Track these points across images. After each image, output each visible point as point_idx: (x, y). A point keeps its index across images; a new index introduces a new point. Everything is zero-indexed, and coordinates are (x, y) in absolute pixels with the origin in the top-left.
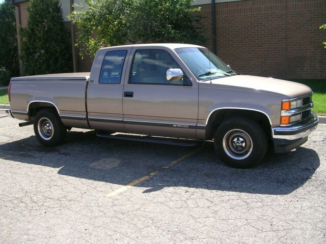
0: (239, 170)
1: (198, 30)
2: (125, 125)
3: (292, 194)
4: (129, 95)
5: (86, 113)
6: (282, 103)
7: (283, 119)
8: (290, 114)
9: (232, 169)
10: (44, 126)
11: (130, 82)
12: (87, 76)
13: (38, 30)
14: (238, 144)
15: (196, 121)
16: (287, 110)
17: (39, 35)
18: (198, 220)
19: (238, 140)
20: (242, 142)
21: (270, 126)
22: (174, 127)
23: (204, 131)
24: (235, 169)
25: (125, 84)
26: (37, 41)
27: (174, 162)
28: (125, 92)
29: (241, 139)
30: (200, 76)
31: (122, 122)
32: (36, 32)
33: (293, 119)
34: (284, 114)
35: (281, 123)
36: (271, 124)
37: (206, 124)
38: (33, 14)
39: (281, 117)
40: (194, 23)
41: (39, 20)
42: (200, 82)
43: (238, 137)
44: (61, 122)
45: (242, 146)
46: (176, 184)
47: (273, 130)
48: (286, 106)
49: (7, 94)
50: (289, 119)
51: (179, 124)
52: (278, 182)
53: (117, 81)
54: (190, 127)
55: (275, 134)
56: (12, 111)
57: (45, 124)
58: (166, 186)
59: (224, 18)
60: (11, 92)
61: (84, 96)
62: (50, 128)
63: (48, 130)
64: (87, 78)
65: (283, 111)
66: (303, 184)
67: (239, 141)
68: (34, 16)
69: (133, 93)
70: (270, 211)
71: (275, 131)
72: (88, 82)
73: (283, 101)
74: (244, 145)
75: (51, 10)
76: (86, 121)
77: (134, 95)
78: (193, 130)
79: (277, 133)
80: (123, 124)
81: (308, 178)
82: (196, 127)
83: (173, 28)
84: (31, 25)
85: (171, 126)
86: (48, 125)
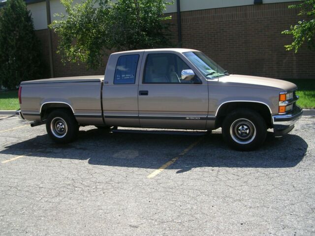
0: (245, 153)
1: (167, 37)
2: (140, 120)
3: (297, 166)
4: (144, 93)
5: (101, 111)
6: (280, 95)
7: (281, 108)
8: (286, 105)
9: (239, 152)
10: (57, 126)
11: (144, 82)
12: (102, 78)
13: (10, 38)
14: (243, 131)
15: (207, 113)
16: (284, 101)
17: (12, 43)
18: (236, 188)
19: (243, 127)
20: (246, 129)
21: (271, 114)
22: (187, 119)
23: (213, 122)
24: (241, 152)
25: (140, 84)
26: (10, 49)
27: (186, 150)
28: (140, 91)
29: (245, 127)
30: (207, 75)
31: (138, 117)
32: (9, 40)
33: (288, 108)
34: (281, 104)
35: (279, 112)
36: (271, 113)
37: (216, 115)
38: (5, 23)
39: (279, 107)
40: (163, 30)
41: (11, 29)
42: (208, 80)
43: (242, 125)
44: (76, 120)
45: (246, 133)
46: (200, 165)
47: (273, 118)
48: (282, 98)
49: (17, 97)
50: (285, 108)
51: (192, 117)
52: (281, 159)
53: (132, 81)
54: (202, 119)
55: (275, 121)
56: (22, 113)
57: (58, 123)
58: (194, 167)
59: (188, 25)
60: (22, 96)
61: (99, 97)
62: (63, 126)
63: (61, 129)
64: (101, 80)
65: (280, 102)
66: (302, 159)
67: (244, 129)
68: (6, 25)
69: (147, 91)
70: (287, 179)
71: (275, 118)
72: (102, 83)
73: (280, 93)
74: (248, 131)
75: (23, 19)
76: (101, 119)
77: (149, 93)
78: (204, 121)
79: (276, 120)
80: (138, 119)
81: (304, 155)
82: (207, 119)
83: (147, 35)
84: (3, 34)
85: (184, 118)
86: (61, 124)
